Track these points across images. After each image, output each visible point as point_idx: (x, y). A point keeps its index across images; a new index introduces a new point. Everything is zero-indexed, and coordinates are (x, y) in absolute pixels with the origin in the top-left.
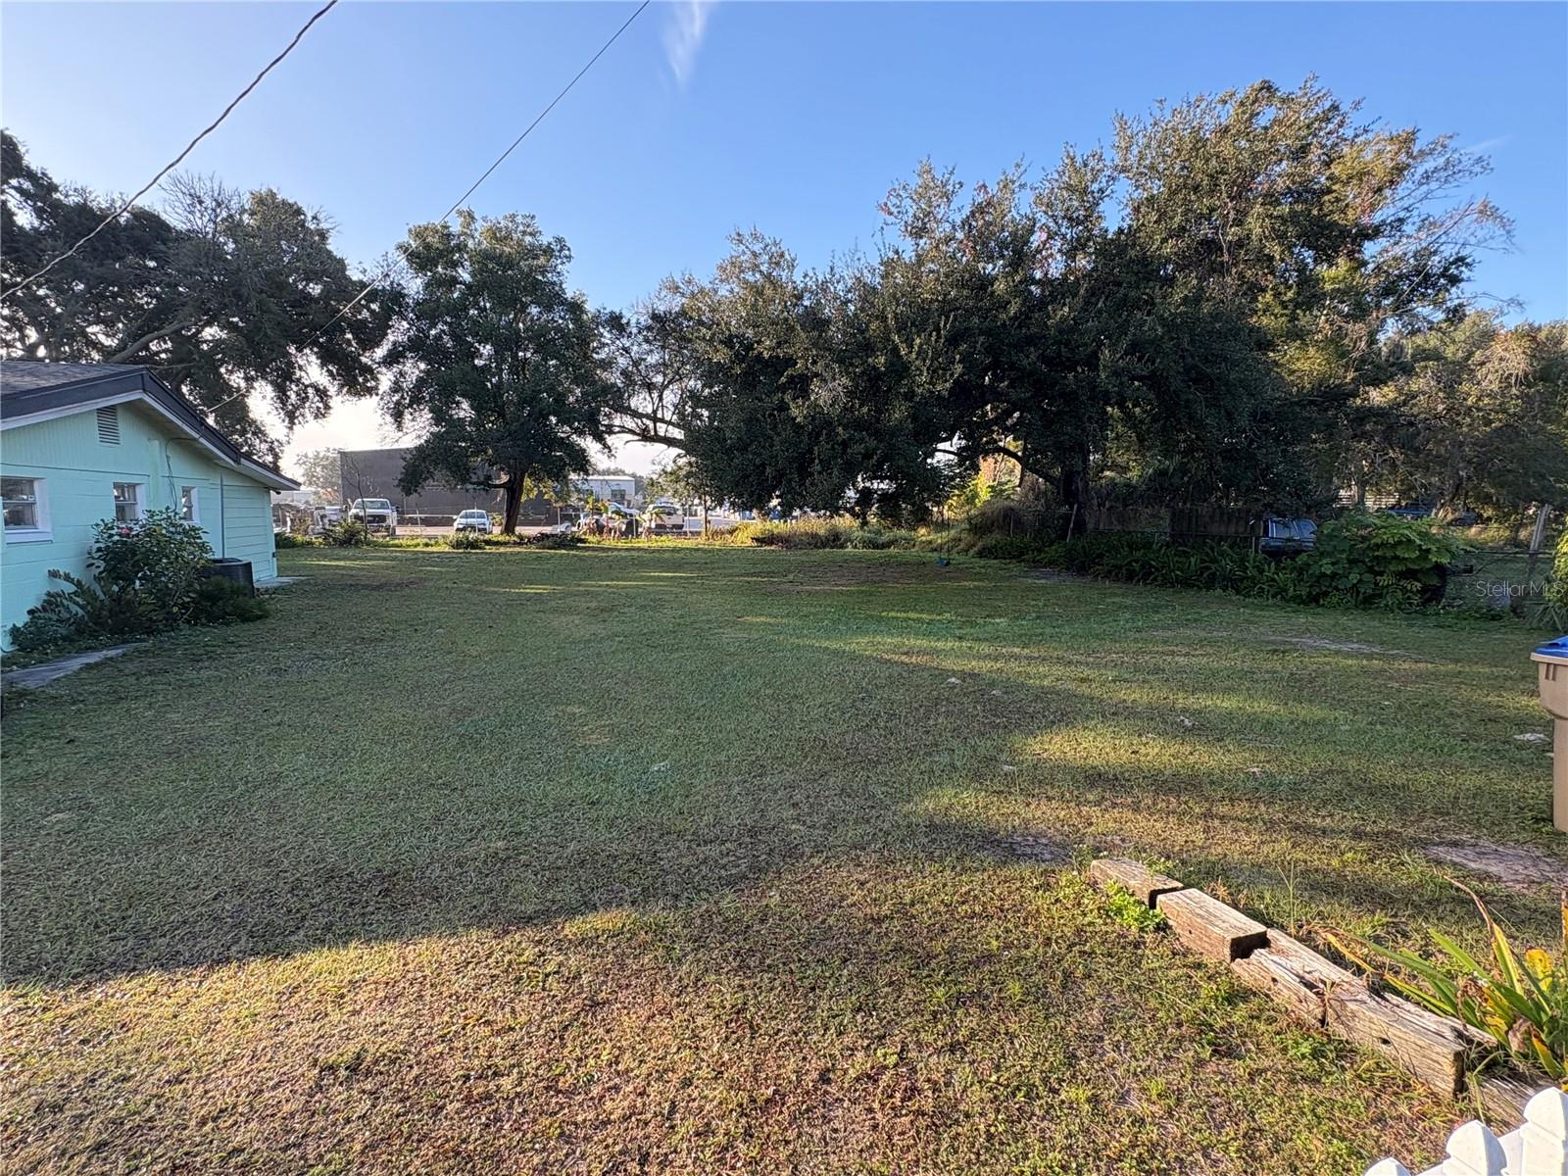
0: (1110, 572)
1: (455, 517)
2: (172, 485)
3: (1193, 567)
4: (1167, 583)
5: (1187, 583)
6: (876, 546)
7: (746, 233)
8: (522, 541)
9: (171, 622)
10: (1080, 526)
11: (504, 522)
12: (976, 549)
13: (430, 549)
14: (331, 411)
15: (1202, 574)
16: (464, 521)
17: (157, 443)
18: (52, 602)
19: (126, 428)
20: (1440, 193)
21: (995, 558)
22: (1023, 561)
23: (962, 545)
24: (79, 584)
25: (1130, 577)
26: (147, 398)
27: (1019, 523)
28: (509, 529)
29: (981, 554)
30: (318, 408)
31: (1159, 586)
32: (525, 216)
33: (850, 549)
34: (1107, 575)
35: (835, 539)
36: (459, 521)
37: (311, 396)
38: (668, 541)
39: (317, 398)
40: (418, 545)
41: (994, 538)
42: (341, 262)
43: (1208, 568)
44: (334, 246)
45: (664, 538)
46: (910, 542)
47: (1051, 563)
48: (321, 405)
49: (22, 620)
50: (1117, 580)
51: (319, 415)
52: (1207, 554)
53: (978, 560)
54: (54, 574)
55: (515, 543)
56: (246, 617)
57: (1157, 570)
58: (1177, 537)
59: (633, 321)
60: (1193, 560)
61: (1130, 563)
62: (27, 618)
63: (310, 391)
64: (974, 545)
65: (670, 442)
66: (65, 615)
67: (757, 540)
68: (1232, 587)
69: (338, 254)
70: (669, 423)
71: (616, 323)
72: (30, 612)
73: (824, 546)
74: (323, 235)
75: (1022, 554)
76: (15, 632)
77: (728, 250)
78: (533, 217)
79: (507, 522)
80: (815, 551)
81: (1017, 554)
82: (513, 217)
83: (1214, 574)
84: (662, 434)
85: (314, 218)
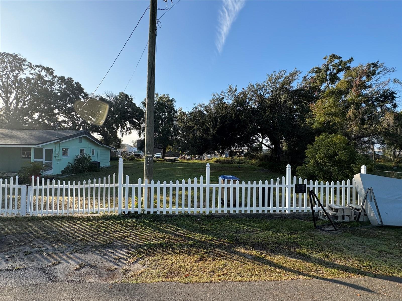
2: (90, 149)
7: (215, 94)
8: (165, 160)
9: (84, 171)
10: (279, 160)
17: (88, 142)
18: (68, 167)
19: (83, 141)
20: (383, 77)
24: (71, 164)
26: (86, 135)
28: (163, 158)
32: (167, 94)
33: (234, 164)
38: (197, 161)
42: (135, 104)
44: (134, 101)
49: (63, 169)
54: (69, 163)
56: (96, 171)
62: (64, 169)
63: (128, 129)
66: (69, 169)
67: (215, 161)
69: (134, 103)
72: (65, 168)
74: (132, 99)
76: (62, 171)
77: (211, 98)
78: (168, 94)
79: (163, 156)
82: (164, 95)
85: (130, 96)
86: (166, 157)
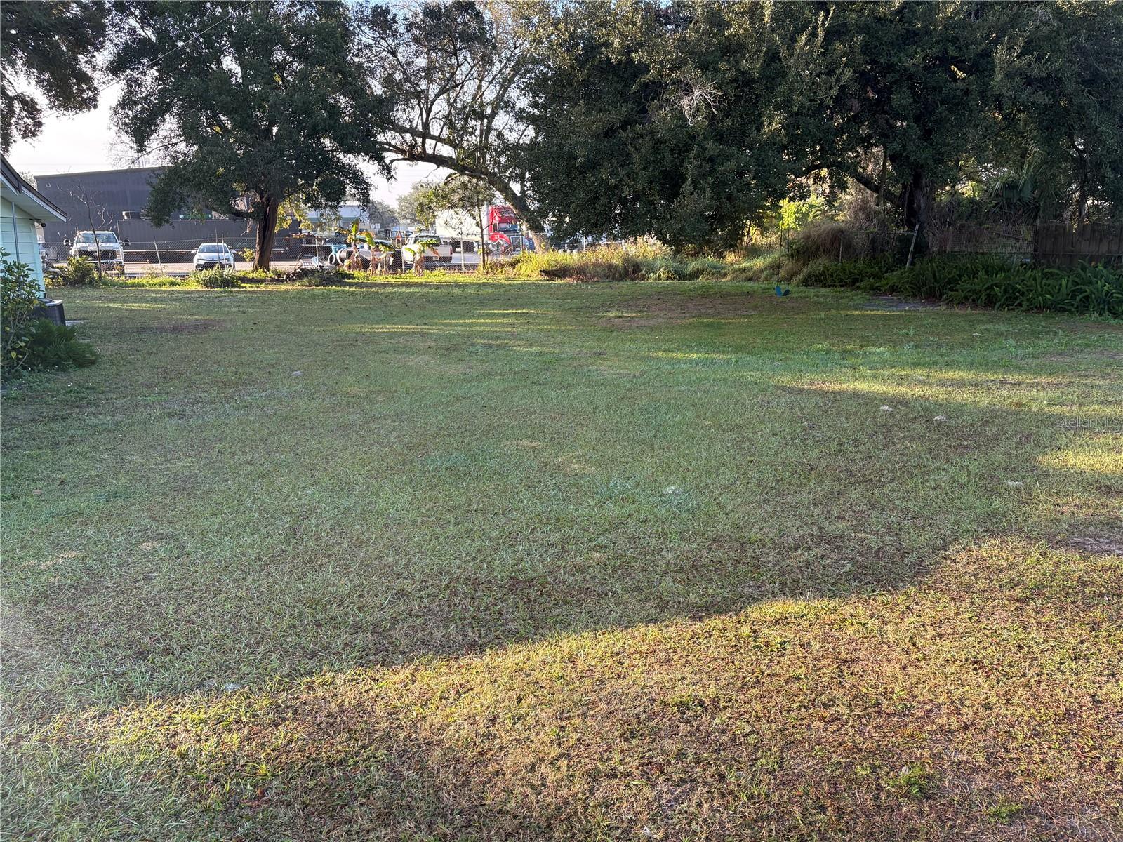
0: (966, 298)
1: (193, 252)
3: (1064, 290)
4: (1036, 308)
5: (1058, 308)
6: (682, 277)
8: (279, 278)
9: (10, 368)
10: (921, 249)
11: (257, 256)
12: (800, 277)
13: (177, 288)
14: (43, 128)
15: (1074, 297)
16: (204, 256)
21: (825, 286)
22: (858, 288)
23: (782, 273)
25: (990, 302)
27: (849, 246)
28: (263, 263)
29: (807, 282)
30: (27, 126)
31: (1024, 311)
33: (654, 280)
34: (963, 302)
35: (633, 270)
36: (200, 257)
37: (17, 110)
38: (439, 276)
39: (24, 113)
40: (161, 285)
41: (820, 264)
43: (1081, 291)
45: (436, 272)
46: (719, 272)
47: (893, 290)
48: (29, 121)
50: (975, 305)
51: (28, 133)
52: (1078, 275)
53: (802, 288)
55: (272, 280)
57: (1023, 294)
58: (1040, 258)
59: (399, 18)
60: (1064, 282)
61: (991, 288)
63: (17, 106)
64: (798, 273)
65: (439, 161)
67: (546, 272)
68: (1110, 311)
70: (438, 139)
71: (381, 20)
73: (622, 279)
75: (856, 281)
79: (261, 256)
80: (615, 284)
81: (852, 282)
83: (1087, 297)
84: (429, 151)
86: (280, 258)
